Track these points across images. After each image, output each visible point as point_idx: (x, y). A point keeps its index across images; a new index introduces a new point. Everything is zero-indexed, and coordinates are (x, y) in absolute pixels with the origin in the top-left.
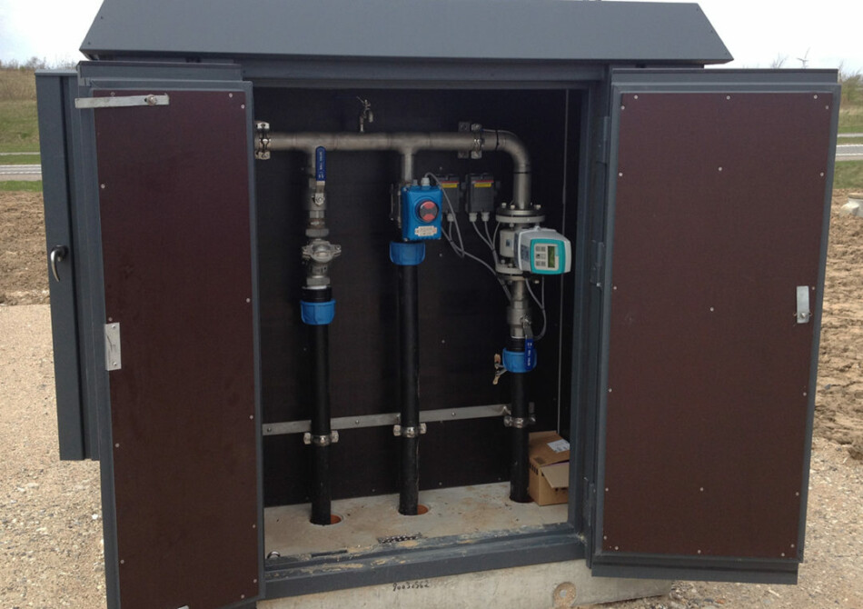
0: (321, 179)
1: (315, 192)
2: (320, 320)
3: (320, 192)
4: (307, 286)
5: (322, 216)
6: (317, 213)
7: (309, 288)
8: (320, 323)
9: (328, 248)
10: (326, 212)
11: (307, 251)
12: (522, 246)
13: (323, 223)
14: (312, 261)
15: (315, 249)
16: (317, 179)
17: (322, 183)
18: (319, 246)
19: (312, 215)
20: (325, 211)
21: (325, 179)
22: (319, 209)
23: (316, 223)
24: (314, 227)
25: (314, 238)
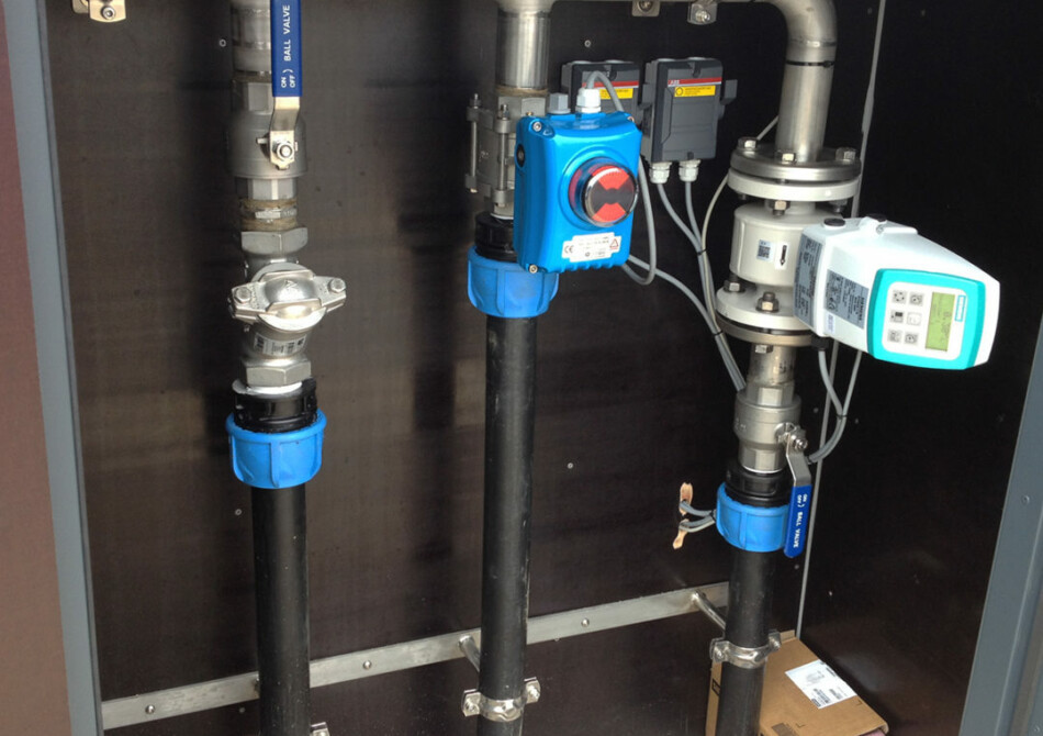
0: (288, 92)
1: (271, 125)
2: (285, 476)
3: (285, 128)
4: (245, 385)
5: (290, 195)
6: (275, 186)
7: (250, 391)
8: (284, 484)
9: (310, 289)
10: (298, 183)
11: (248, 301)
12: (833, 277)
13: (293, 213)
14: (261, 327)
15: (270, 291)
16: (277, 91)
17: (289, 103)
18: (284, 282)
19: (258, 190)
20: (297, 181)
21: (299, 91)
22: (280, 174)
23: (270, 215)
24: (268, 227)
25: (266, 257)
